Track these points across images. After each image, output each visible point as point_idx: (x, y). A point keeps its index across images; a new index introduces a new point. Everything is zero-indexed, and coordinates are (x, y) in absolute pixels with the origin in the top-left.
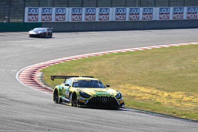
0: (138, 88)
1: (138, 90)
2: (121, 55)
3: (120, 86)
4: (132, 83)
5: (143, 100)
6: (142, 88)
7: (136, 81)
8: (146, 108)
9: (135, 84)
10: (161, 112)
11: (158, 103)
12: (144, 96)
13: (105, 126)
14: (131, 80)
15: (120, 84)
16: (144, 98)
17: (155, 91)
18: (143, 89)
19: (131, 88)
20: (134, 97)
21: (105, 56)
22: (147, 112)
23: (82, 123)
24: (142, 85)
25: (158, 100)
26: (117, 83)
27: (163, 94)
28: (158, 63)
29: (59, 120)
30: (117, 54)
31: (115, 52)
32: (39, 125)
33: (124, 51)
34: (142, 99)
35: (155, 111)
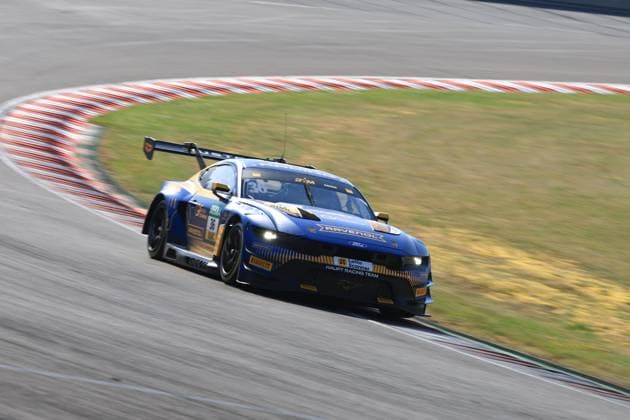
0: (501, 252)
1: (500, 261)
2: (440, 103)
3: (423, 231)
4: (476, 227)
5: (518, 307)
6: (519, 253)
7: (496, 221)
8: (529, 344)
9: (491, 233)
10: (591, 370)
11: (581, 327)
12: (524, 291)
13: (353, 397)
14: (475, 213)
15: (428, 224)
16: (523, 297)
17: (572, 277)
18: (522, 261)
19: (475, 248)
20: (483, 287)
21: (371, 95)
22: (533, 362)
23: (257, 367)
24: (518, 241)
25: (582, 315)
26: (416, 220)
27: (605, 293)
28: (592, 158)
29: (161, 342)
30: (421, 95)
31: (416, 82)
32: (76, 350)
33: (453, 84)
34: (514, 302)
35: (561, 363)
